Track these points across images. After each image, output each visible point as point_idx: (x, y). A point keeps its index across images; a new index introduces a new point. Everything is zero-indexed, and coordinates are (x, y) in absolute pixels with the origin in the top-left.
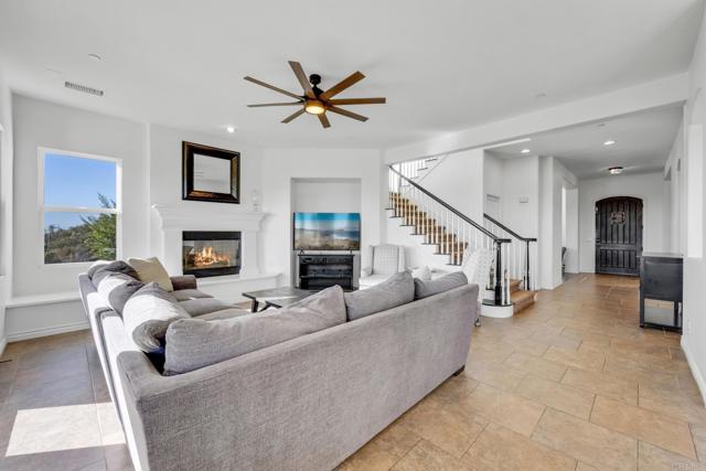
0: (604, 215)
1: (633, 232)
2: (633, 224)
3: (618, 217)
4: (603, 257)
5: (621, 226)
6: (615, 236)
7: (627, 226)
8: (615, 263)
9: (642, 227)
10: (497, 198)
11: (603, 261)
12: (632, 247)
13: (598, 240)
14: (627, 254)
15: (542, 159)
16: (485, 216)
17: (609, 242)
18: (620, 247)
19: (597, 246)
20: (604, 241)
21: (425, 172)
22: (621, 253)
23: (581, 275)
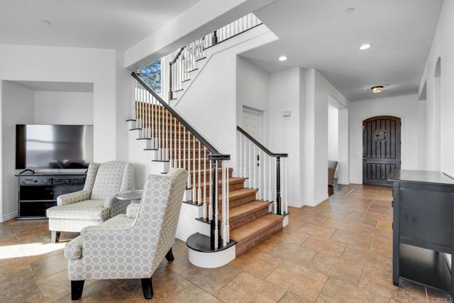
0: (370, 133)
1: (393, 148)
2: (393, 141)
3: (381, 134)
4: (369, 171)
5: (383, 142)
6: (378, 152)
7: (388, 142)
8: (378, 175)
9: (400, 143)
10: (261, 112)
11: (369, 173)
12: (393, 161)
13: (365, 155)
14: (388, 167)
15: (304, 71)
16: (239, 128)
17: (374, 156)
18: (383, 161)
19: (364, 160)
20: (369, 156)
21: (189, 83)
22: (383, 166)
23: (351, 186)
